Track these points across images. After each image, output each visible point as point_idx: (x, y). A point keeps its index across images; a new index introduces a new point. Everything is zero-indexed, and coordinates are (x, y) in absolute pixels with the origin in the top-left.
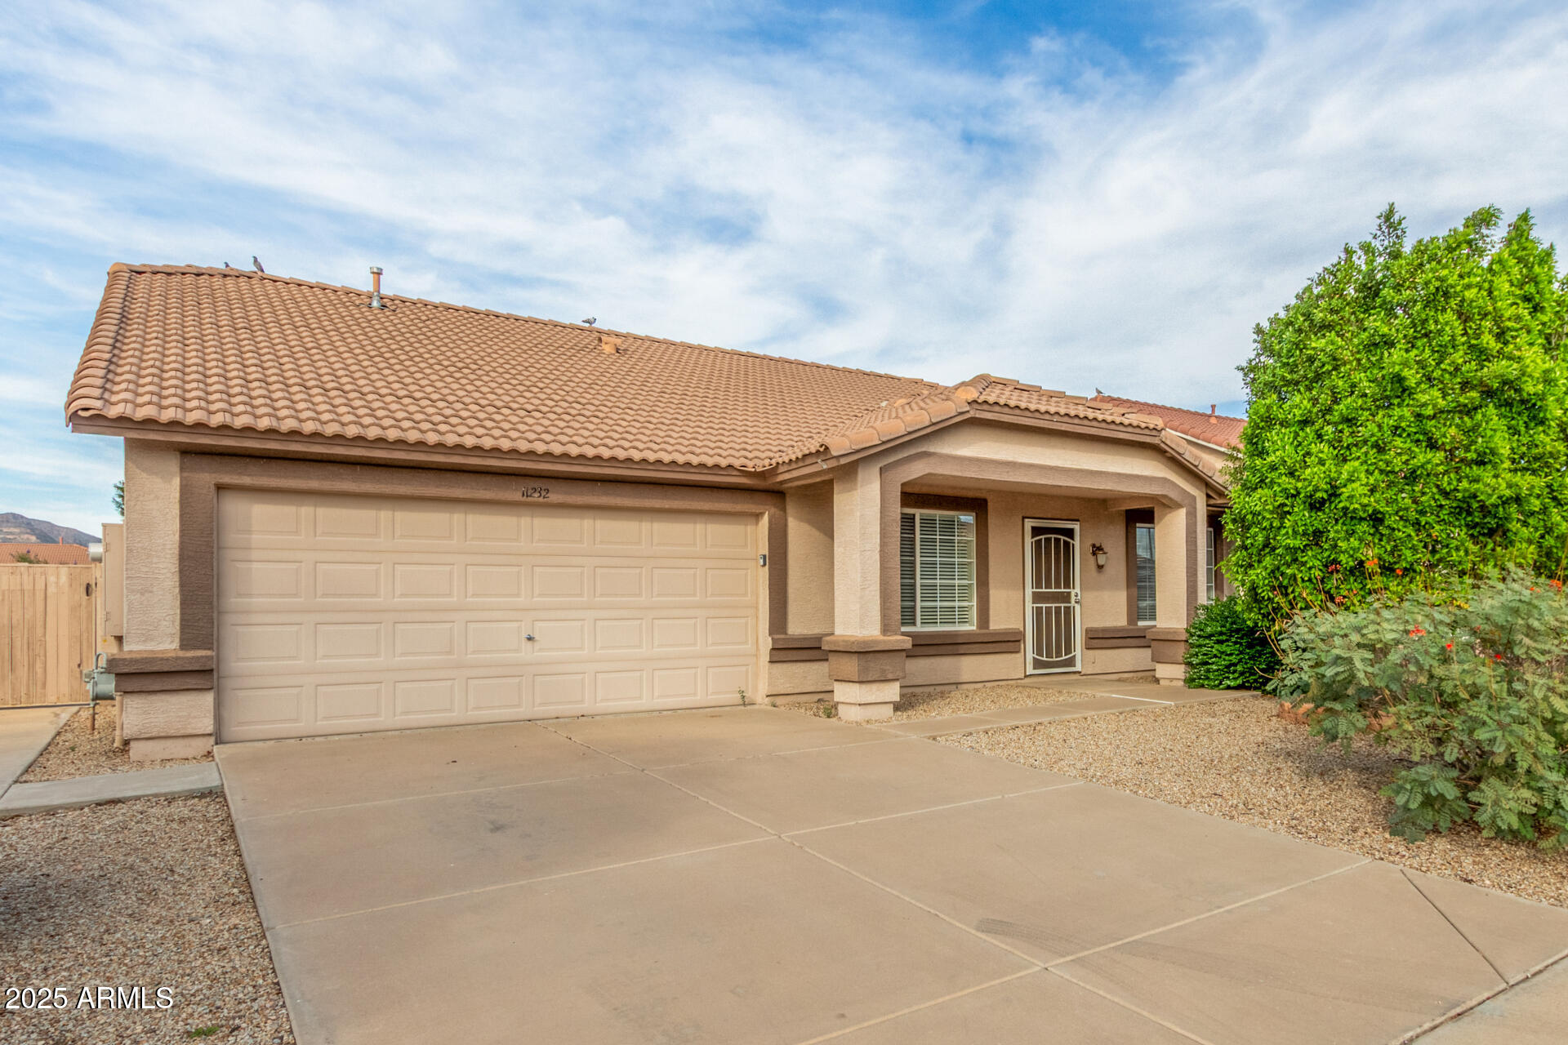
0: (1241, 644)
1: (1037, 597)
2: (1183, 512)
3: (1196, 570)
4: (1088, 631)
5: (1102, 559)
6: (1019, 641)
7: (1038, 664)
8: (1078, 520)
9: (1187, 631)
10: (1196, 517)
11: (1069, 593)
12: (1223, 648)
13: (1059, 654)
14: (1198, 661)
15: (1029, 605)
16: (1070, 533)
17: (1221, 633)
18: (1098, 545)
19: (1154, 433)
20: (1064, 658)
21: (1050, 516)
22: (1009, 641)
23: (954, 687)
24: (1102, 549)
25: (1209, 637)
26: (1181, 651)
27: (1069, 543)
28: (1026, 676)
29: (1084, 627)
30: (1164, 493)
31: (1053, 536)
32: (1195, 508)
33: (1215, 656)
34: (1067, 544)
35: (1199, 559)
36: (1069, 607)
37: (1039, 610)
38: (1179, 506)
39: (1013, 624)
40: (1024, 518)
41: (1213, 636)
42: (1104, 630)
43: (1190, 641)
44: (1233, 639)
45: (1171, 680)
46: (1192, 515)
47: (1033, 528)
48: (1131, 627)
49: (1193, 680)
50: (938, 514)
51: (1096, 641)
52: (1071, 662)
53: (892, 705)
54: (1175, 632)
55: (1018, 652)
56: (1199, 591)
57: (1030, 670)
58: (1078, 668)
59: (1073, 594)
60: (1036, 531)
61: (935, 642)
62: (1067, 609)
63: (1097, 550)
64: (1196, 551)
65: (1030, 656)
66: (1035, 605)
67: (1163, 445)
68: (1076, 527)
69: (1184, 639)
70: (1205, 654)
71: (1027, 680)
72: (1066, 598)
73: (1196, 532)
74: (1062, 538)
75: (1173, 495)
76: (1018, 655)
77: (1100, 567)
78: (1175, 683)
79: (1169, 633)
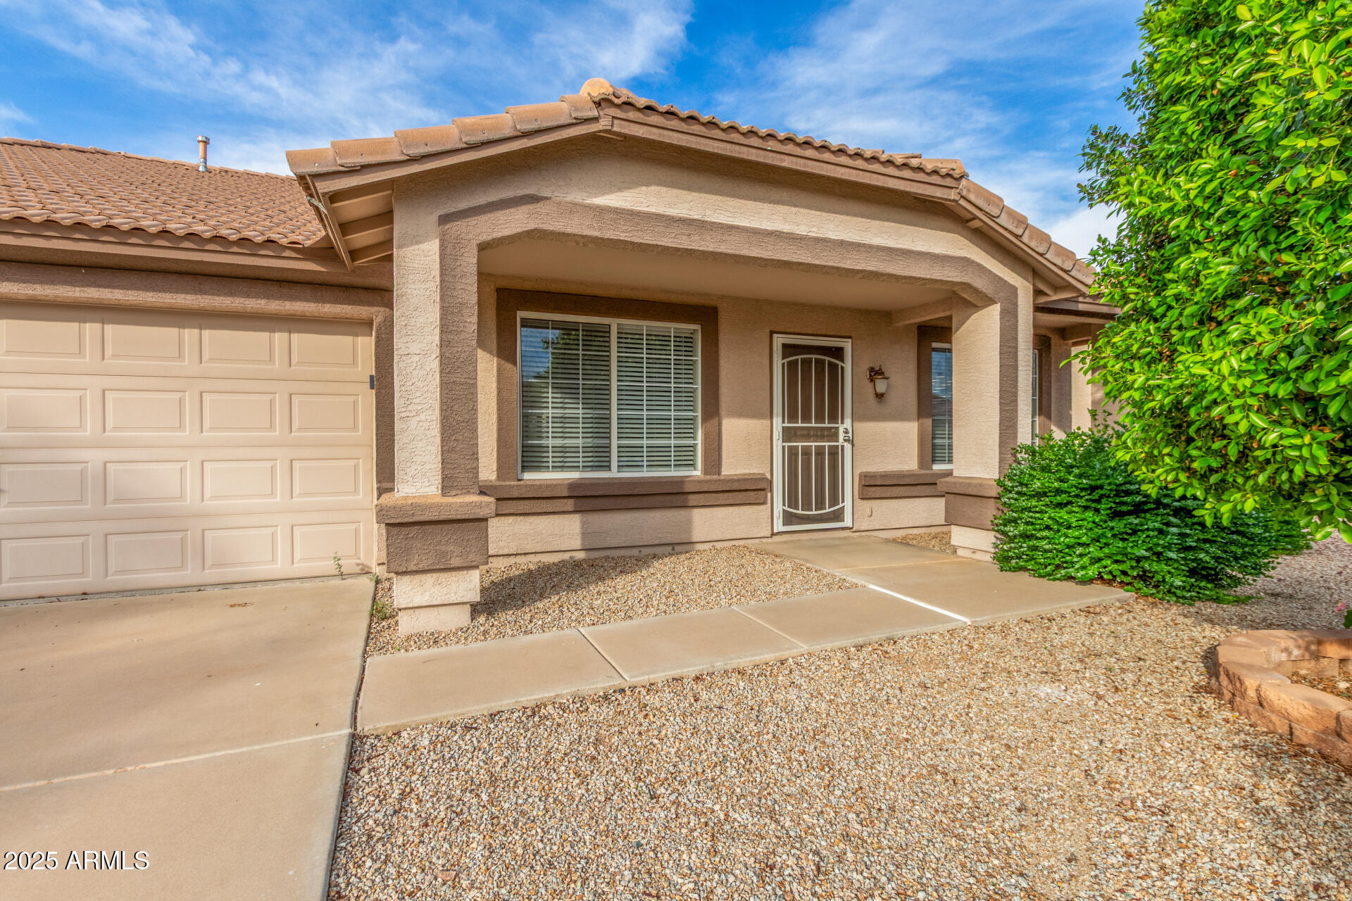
0: (1097, 511)
1: (788, 434)
2: (996, 309)
3: (1015, 395)
4: (864, 476)
5: (881, 386)
6: (764, 490)
7: (789, 518)
8: (850, 337)
9: (1000, 483)
10: (1016, 316)
11: (837, 428)
12: (1063, 514)
13: (820, 505)
14: (1016, 532)
15: (778, 444)
16: (838, 353)
17: (1058, 492)
18: (877, 369)
19: (949, 182)
20: (828, 510)
21: (810, 332)
22: (746, 490)
23: (669, 549)
24: (883, 373)
25: (1040, 495)
26: (990, 511)
27: (837, 366)
28: (773, 534)
29: (857, 472)
30: (966, 279)
31: (814, 357)
32: (1016, 305)
33: (1048, 528)
34: (833, 367)
35: (1020, 379)
36: (837, 447)
37: (792, 452)
38: (990, 301)
39: (754, 468)
40: (772, 333)
41: (1045, 494)
42: (885, 475)
43: (1004, 500)
44: (1082, 502)
45: (974, 551)
46: (1010, 314)
47: (785, 346)
48: (923, 472)
49: (1007, 559)
50: (645, 325)
51: (874, 489)
52: (838, 516)
53: (468, 606)
54: (981, 483)
55: (764, 503)
56: (1019, 425)
57: (779, 526)
58: (848, 522)
59: (841, 431)
60: (788, 349)
61: (636, 492)
62: (834, 452)
63: (875, 374)
64: (1016, 368)
65: (779, 508)
66: (787, 444)
67: (962, 202)
68: (848, 346)
69: (994, 494)
70: (1027, 523)
71: (775, 539)
72: (833, 435)
73: (1016, 339)
74: (827, 359)
75: (979, 283)
76: (762, 507)
77: (880, 396)
78: (978, 556)
79: (969, 485)
